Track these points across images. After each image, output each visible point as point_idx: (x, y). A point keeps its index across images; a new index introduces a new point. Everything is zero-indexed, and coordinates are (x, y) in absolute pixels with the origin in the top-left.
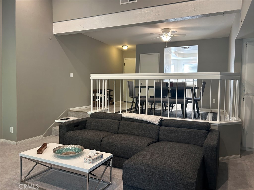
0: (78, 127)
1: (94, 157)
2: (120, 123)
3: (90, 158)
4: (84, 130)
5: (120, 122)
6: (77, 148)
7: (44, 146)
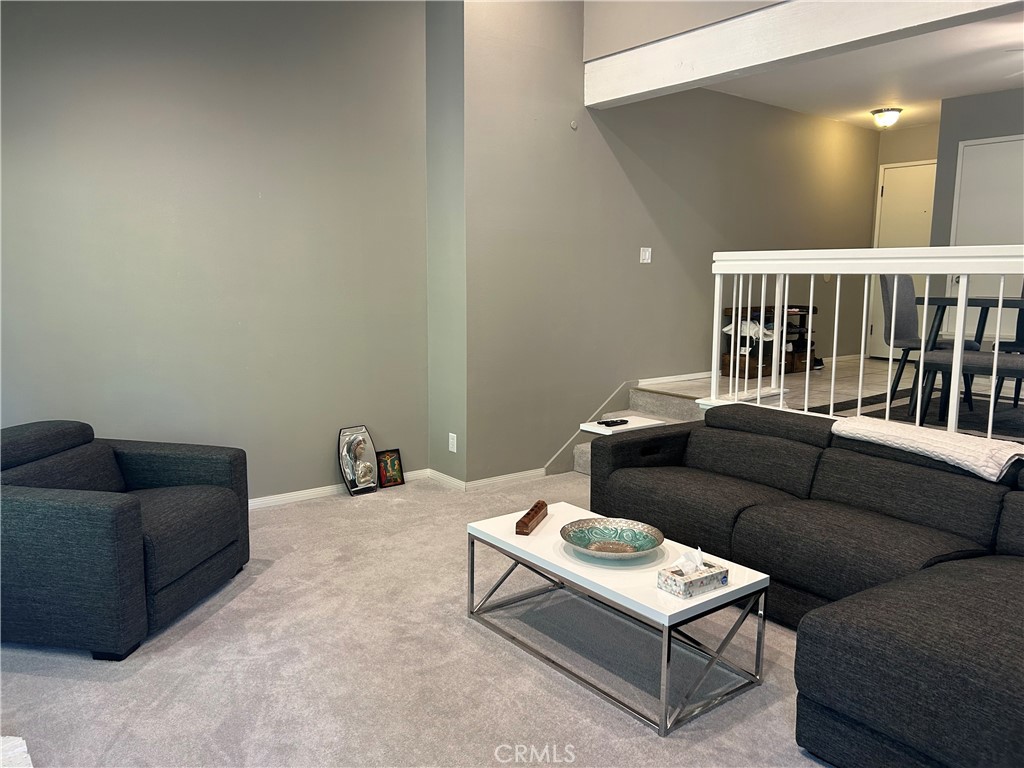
0: (655, 456)
1: (694, 577)
2: (820, 457)
3: (678, 578)
4: (678, 468)
5: (822, 453)
6: (641, 533)
7: (538, 511)
